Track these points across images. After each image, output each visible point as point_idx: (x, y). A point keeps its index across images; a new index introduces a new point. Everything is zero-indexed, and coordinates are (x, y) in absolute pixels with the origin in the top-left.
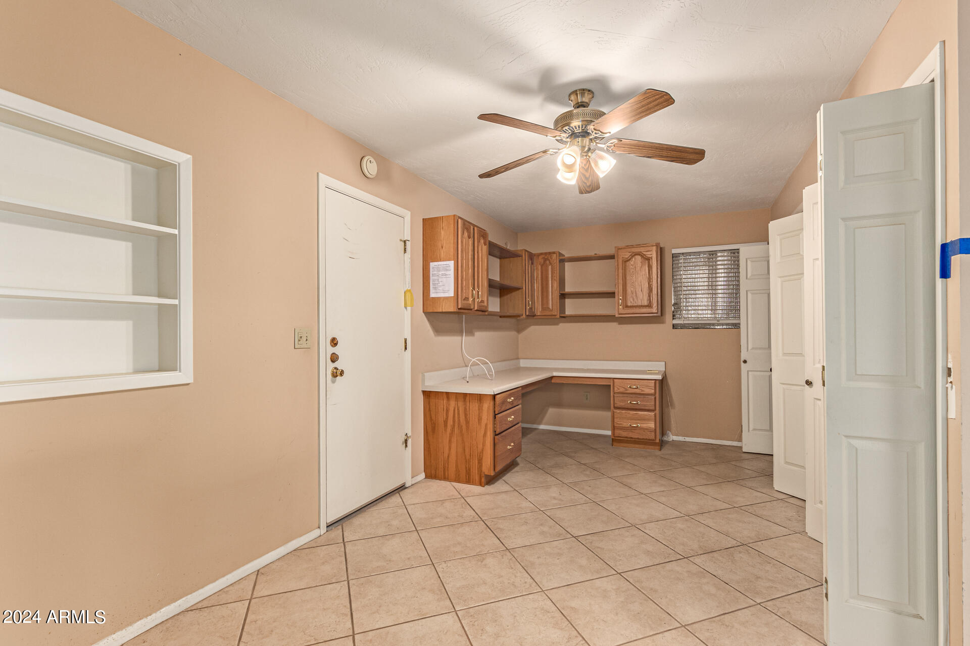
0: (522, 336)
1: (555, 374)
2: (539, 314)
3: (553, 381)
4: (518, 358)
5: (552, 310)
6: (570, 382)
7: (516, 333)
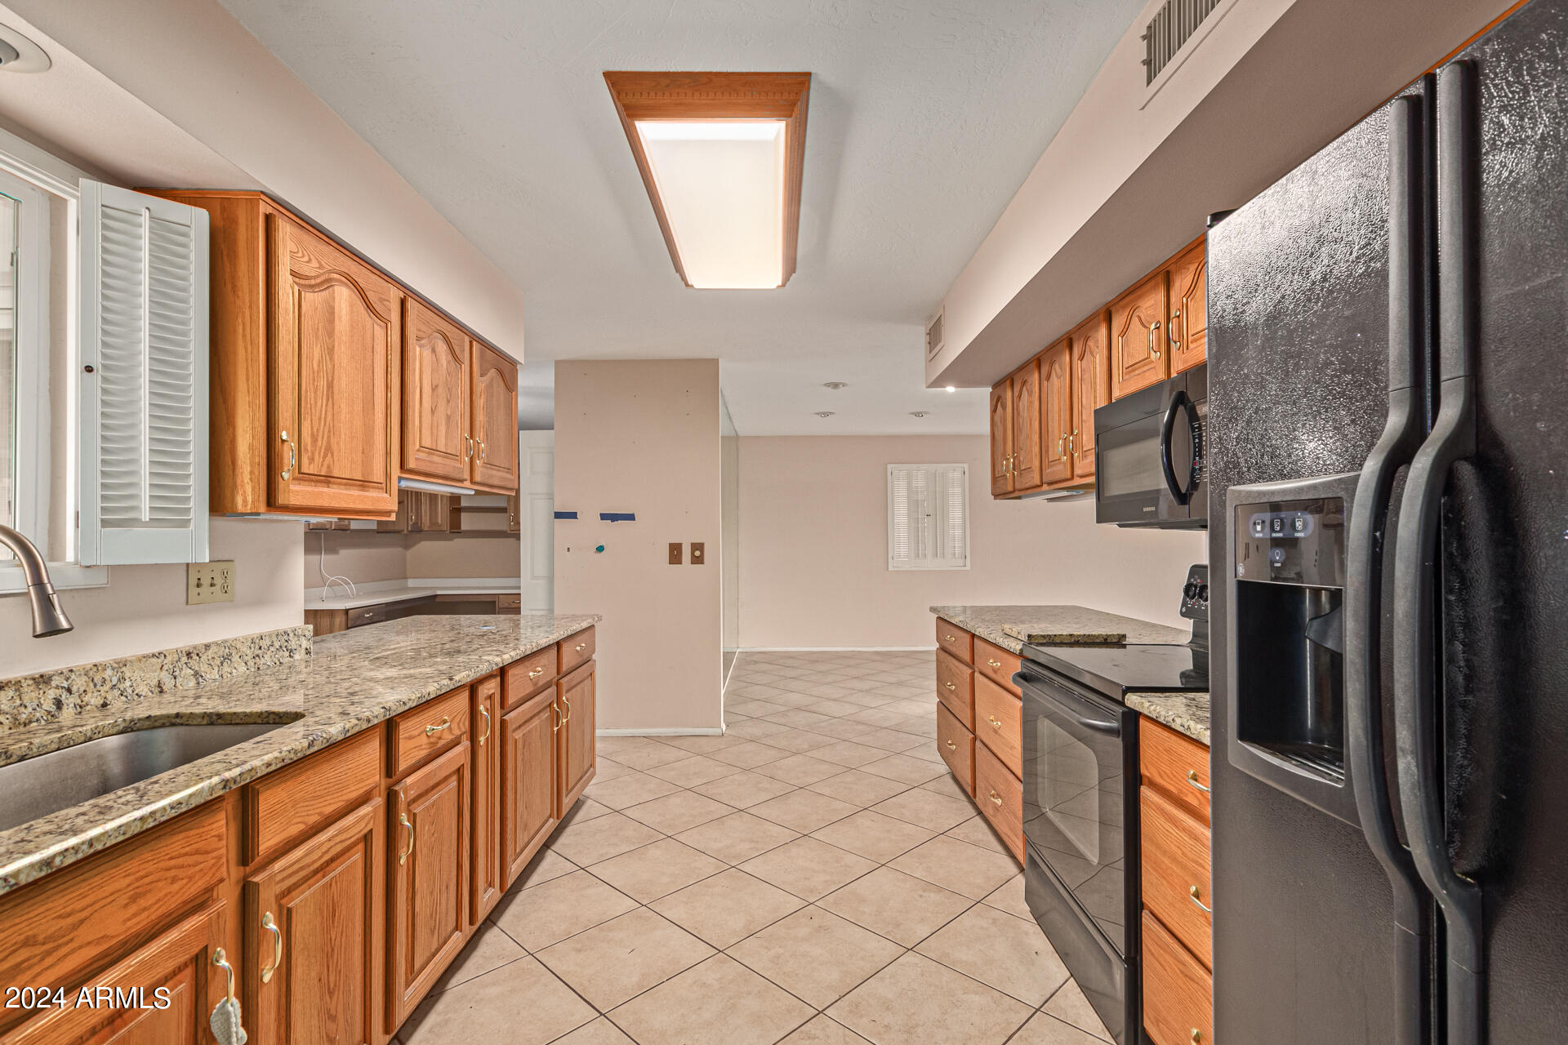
0: (410, 553)
1: (439, 592)
2: (426, 529)
3: (437, 600)
4: (405, 578)
5: (441, 526)
6: (460, 600)
7: (401, 549)
